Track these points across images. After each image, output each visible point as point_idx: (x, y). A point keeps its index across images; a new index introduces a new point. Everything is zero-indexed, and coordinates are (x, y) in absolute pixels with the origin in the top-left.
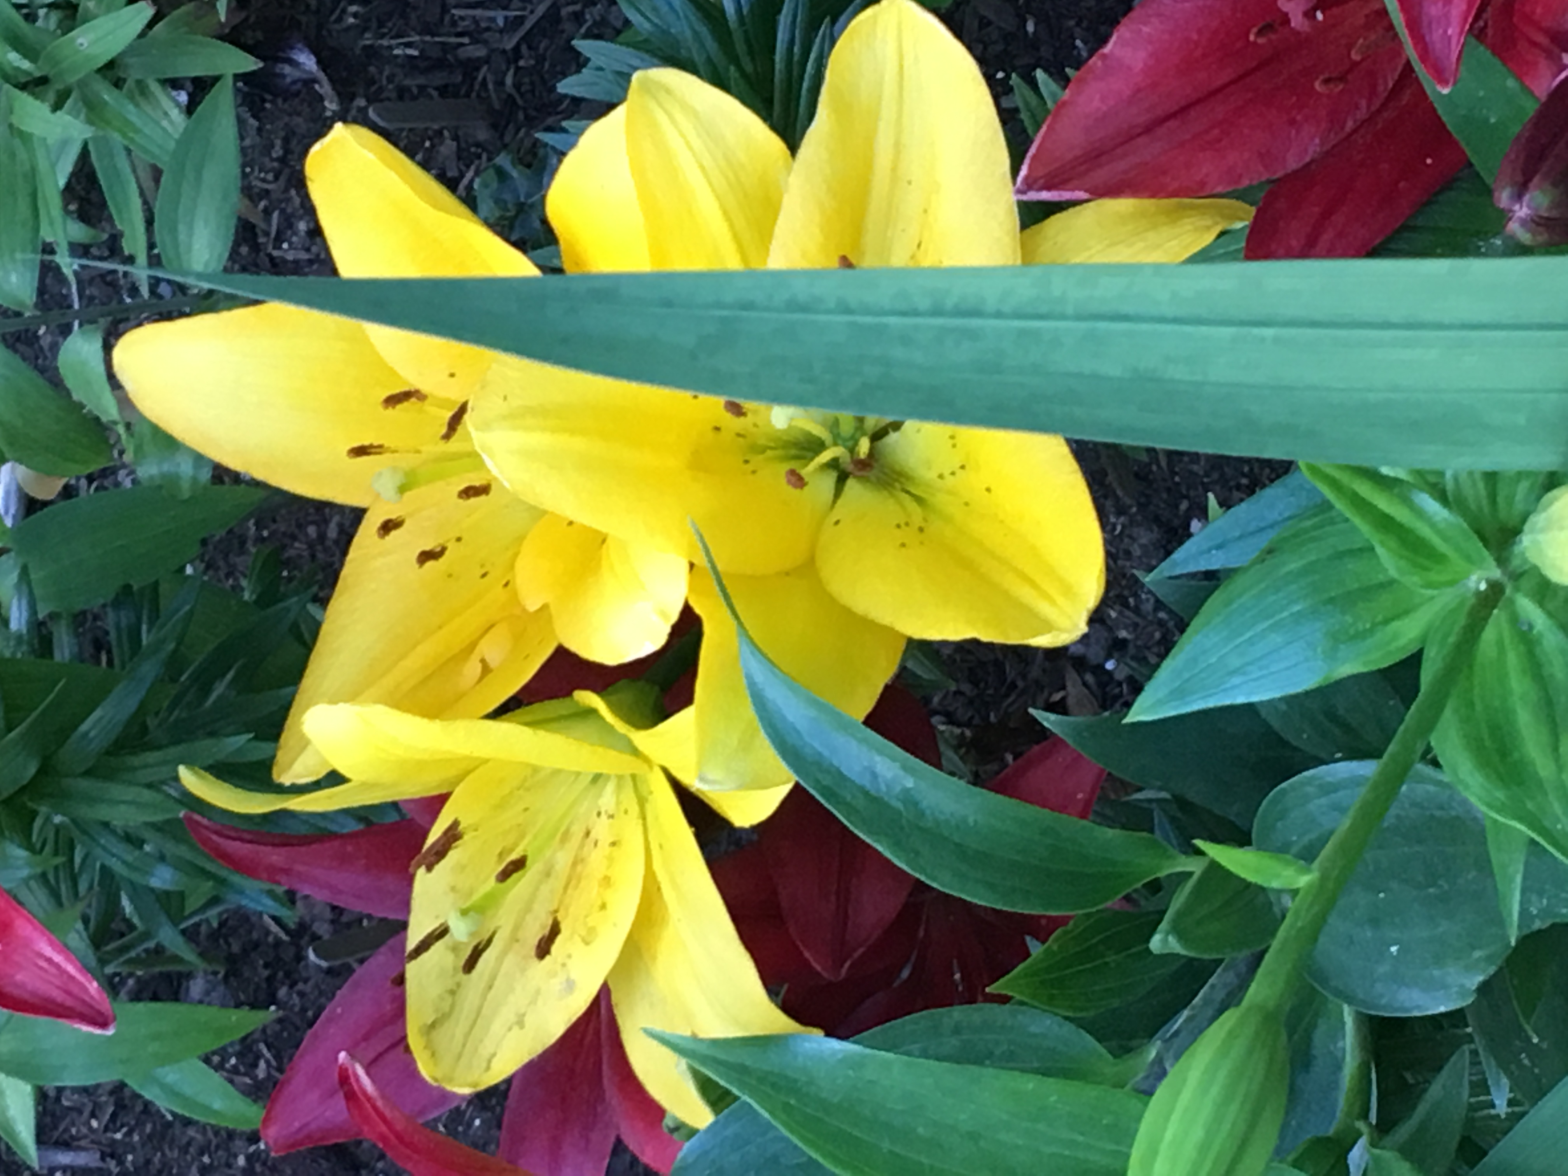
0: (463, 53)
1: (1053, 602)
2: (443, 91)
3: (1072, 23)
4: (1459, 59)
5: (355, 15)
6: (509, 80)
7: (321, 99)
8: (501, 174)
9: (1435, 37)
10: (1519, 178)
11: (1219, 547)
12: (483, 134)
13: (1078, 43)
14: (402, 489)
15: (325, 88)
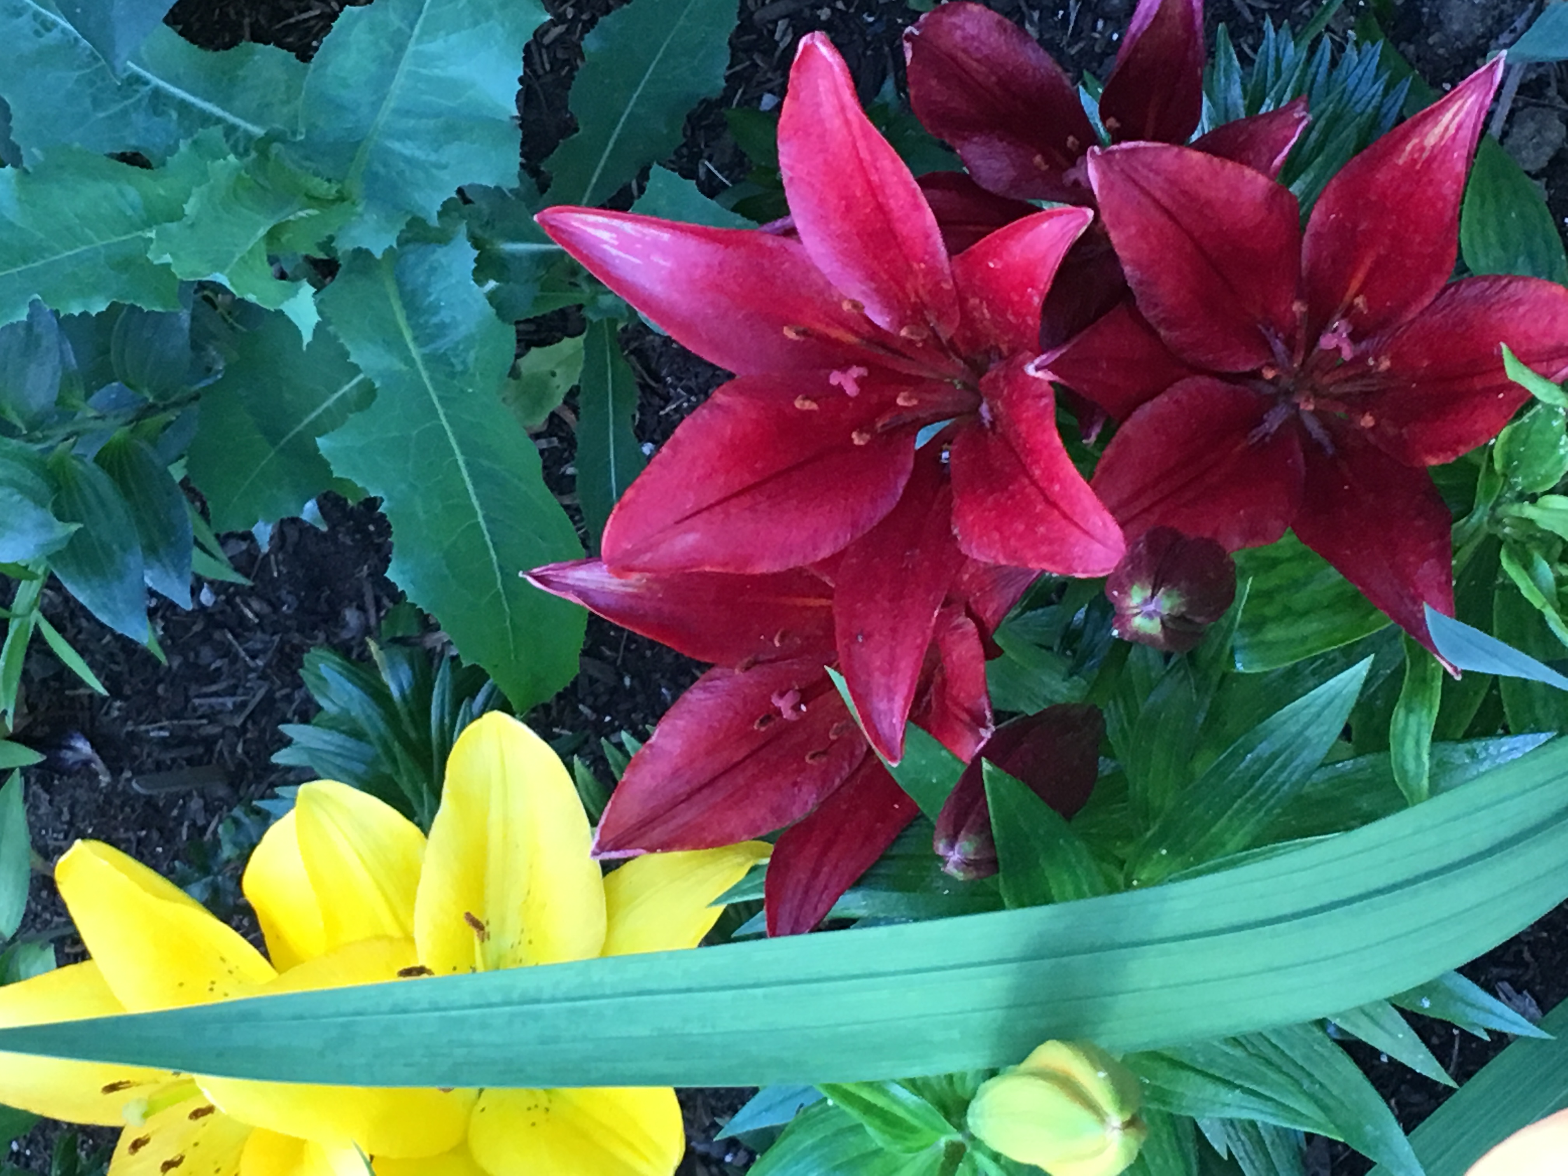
0: (204, 732)
1: (648, 1161)
2: (190, 761)
3: (658, 676)
4: (903, 740)
5: (119, 709)
6: (240, 749)
7: (97, 774)
8: (236, 822)
9: (884, 727)
10: (951, 832)
11: (767, 1110)
12: (222, 791)
13: (664, 690)
14: (145, 1115)
15: (98, 765)
